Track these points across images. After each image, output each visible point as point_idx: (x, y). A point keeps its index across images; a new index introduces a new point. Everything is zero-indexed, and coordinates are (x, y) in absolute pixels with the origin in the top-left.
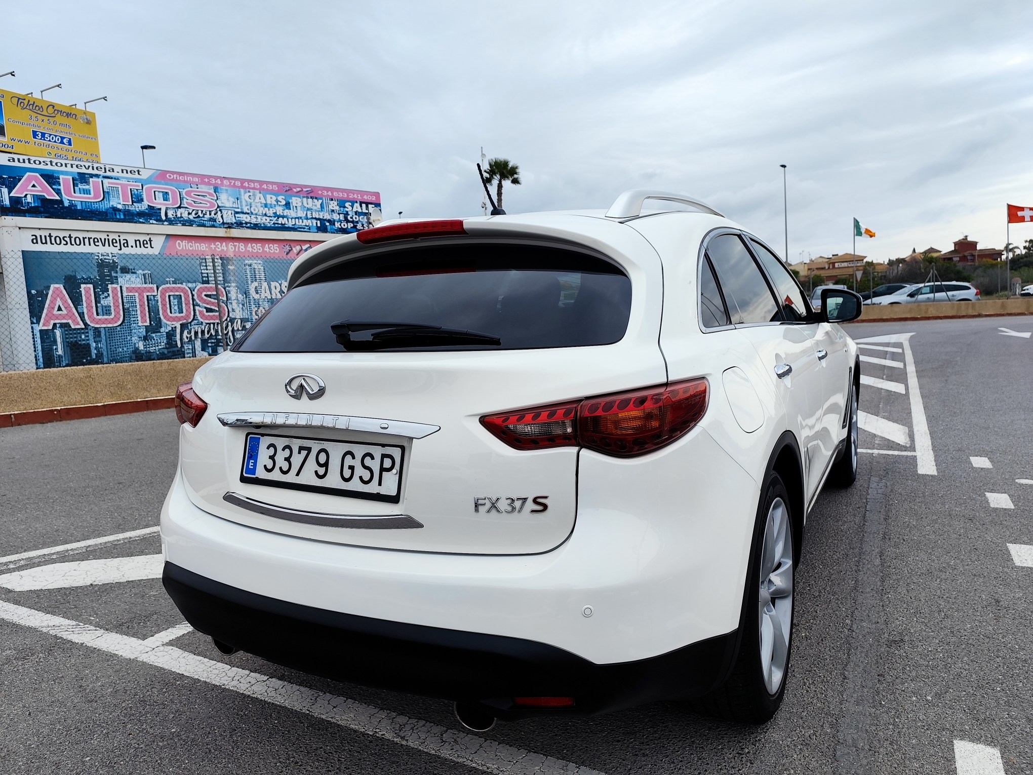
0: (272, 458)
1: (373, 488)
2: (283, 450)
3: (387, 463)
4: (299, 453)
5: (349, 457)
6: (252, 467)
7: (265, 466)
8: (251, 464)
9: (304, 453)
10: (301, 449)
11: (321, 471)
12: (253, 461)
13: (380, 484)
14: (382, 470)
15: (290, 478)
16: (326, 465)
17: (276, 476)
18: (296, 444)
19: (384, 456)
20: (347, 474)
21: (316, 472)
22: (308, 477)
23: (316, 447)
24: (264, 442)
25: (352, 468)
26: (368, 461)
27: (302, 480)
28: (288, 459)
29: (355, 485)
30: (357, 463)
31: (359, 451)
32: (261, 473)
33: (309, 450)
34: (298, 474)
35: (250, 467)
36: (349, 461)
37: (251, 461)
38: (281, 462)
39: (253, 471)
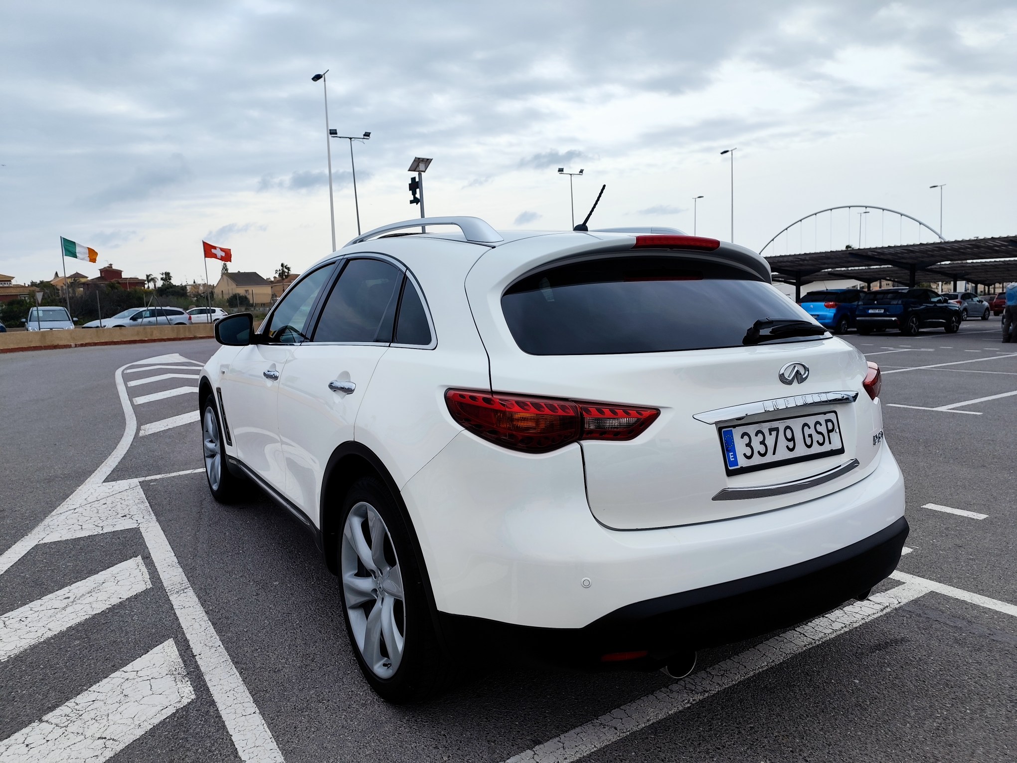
0: (749, 445)
1: (826, 448)
2: (756, 435)
3: (830, 425)
4: (771, 434)
5: (806, 428)
6: (733, 459)
7: (745, 455)
8: (731, 457)
9: (774, 433)
10: (771, 430)
11: (791, 445)
12: (732, 453)
13: (830, 443)
14: (829, 431)
15: (769, 459)
16: (793, 439)
17: (757, 460)
18: (765, 427)
19: (827, 421)
20: (809, 442)
21: (787, 447)
22: (783, 454)
23: (781, 425)
24: (737, 433)
25: (810, 436)
26: (819, 428)
27: (779, 457)
28: (763, 443)
29: (816, 449)
30: (812, 431)
31: (811, 421)
32: (742, 462)
33: (777, 429)
34: (774, 453)
35: (732, 460)
36: (807, 431)
37: (730, 454)
38: (757, 447)
39: (735, 463)
